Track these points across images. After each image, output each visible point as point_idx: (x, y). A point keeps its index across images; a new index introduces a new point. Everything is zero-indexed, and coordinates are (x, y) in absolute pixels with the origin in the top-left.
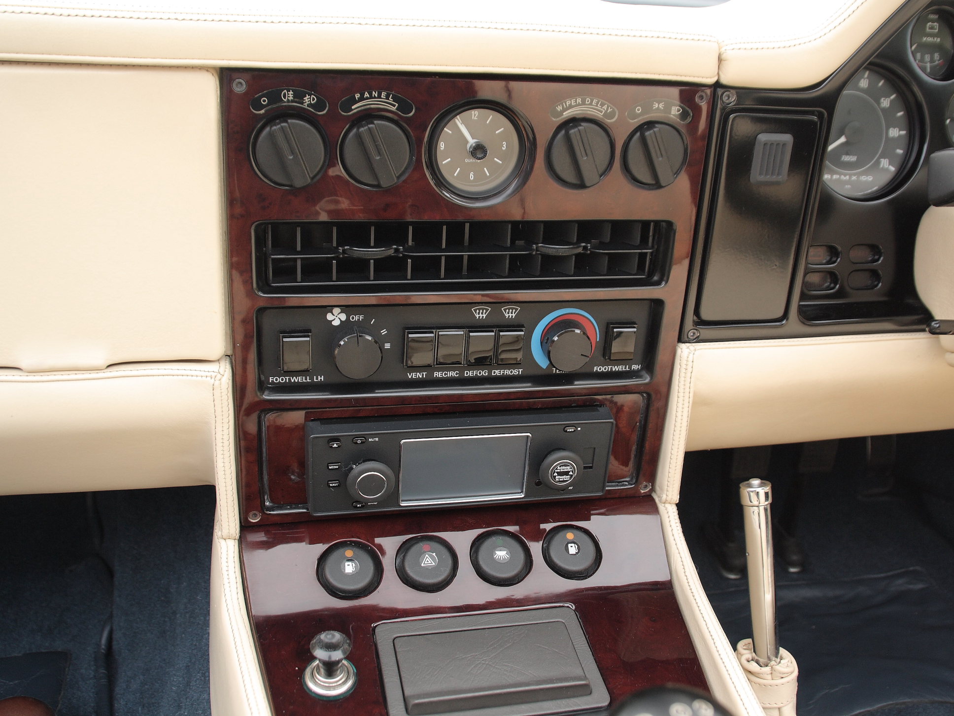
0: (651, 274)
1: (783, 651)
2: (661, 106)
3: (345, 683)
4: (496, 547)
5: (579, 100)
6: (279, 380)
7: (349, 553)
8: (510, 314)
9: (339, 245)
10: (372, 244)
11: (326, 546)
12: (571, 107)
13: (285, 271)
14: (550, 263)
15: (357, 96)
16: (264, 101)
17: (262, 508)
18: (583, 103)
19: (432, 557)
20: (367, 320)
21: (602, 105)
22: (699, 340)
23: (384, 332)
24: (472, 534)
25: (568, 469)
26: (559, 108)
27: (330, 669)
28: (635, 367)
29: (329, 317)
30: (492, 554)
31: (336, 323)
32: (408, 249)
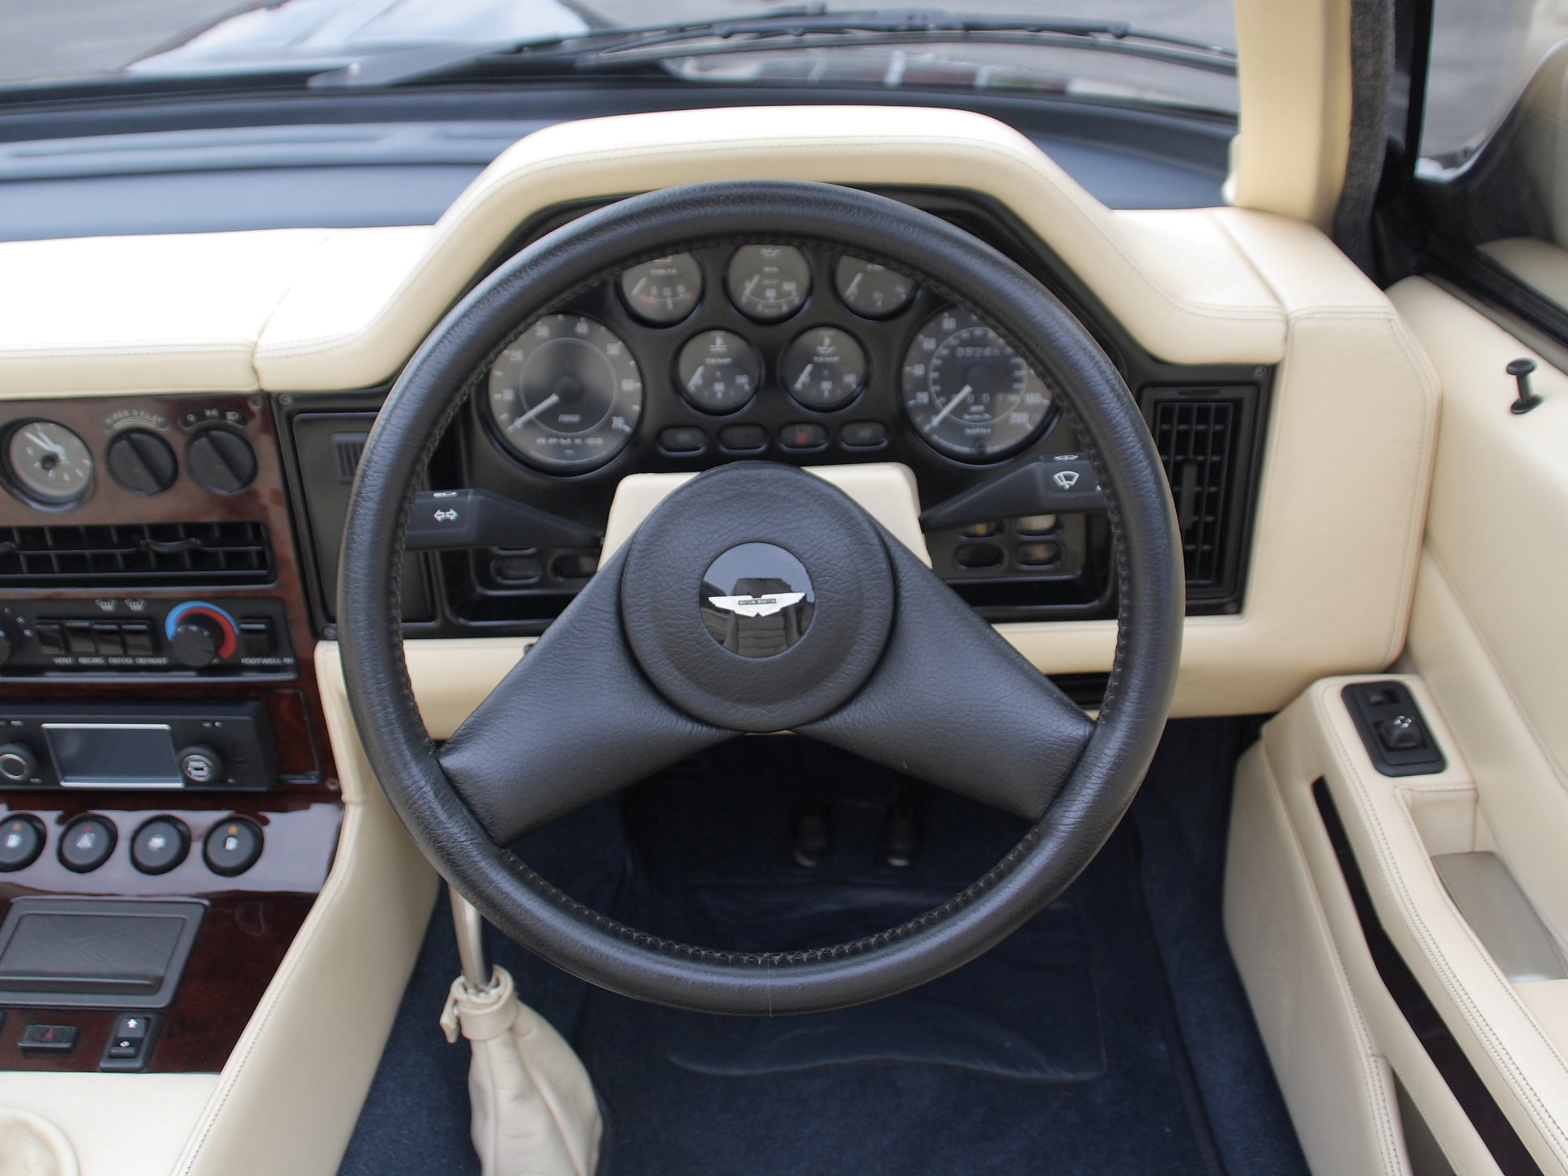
0: (270, 572)
2: (215, 413)
7: (17, 827)
8: (137, 607)
12: (119, 419)
14: (164, 561)
18: (131, 415)
19: (90, 838)
21: (151, 415)
23: (21, 621)
25: (201, 764)
26: (109, 421)
28: (285, 661)
32: (21, 548)
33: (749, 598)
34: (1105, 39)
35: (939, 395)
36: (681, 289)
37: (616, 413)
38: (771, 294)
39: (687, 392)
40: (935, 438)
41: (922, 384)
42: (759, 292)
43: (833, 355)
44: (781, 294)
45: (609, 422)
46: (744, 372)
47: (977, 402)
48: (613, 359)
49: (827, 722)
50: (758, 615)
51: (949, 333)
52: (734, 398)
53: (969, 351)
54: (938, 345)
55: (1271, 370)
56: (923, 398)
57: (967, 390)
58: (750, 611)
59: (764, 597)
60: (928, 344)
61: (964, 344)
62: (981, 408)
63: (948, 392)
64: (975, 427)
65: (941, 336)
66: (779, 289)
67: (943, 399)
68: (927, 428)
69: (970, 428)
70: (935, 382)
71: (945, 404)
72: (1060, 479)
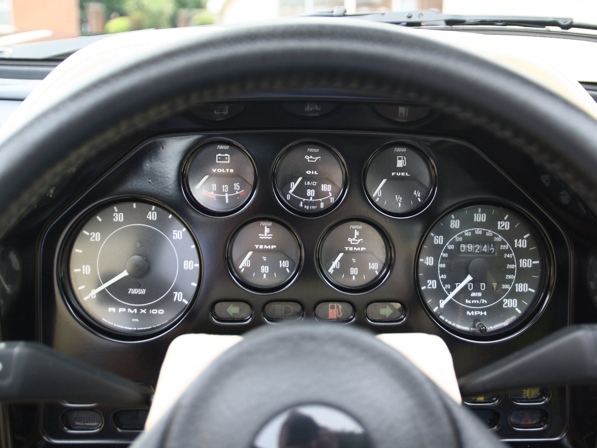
35: (445, 282)
36: (237, 186)
37: (176, 289)
38: (311, 193)
39: (238, 271)
40: (442, 317)
41: (432, 273)
42: (301, 191)
43: (360, 245)
44: (320, 194)
45: (171, 295)
46: (287, 258)
47: (477, 289)
48: (176, 242)
51: (455, 231)
52: (276, 280)
53: (470, 247)
54: (446, 241)
56: (432, 284)
57: (469, 278)
60: (438, 240)
61: (466, 241)
62: (480, 294)
63: (453, 281)
64: (474, 310)
65: (448, 234)
66: (318, 189)
67: (448, 286)
68: (435, 310)
69: (471, 310)
70: (443, 271)
71: (450, 291)
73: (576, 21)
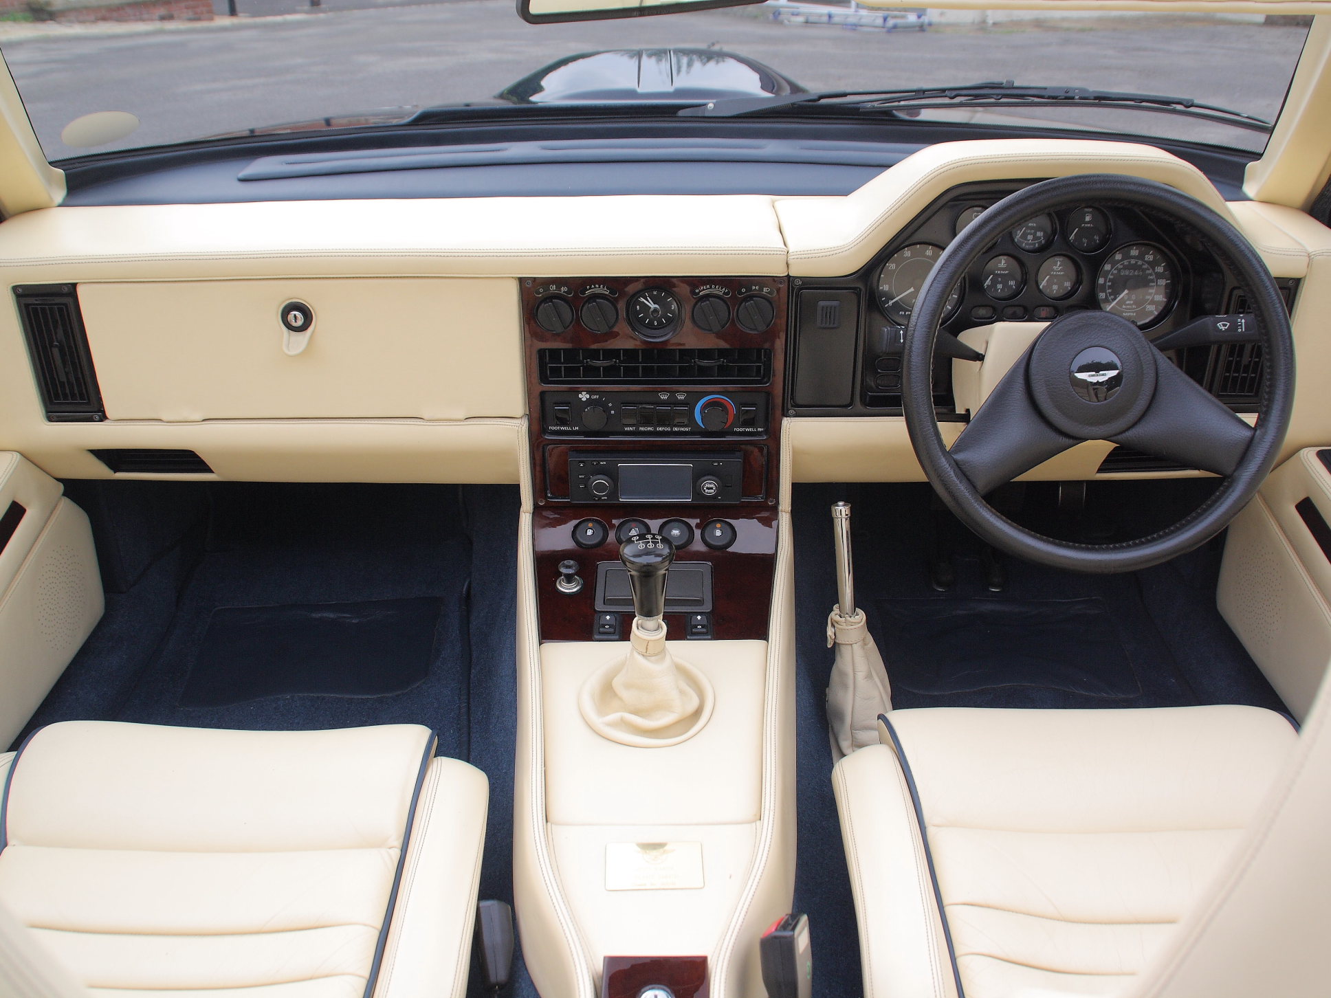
0: (764, 378)
1: (858, 610)
2: (757, 288)
3: (575, 587)
4: (674, 528)
5: (708, 286)
6: (555, 428)
7: (590, 525)
8: (681, 397)
9: (583, 359)
10: (601, 359)
11: (578, 521)
12: (704, 290)
13: (555, 371)
14: (703, 371)
15: (588, 287)
16: (541, 290)
17: (546, 497)
18: (711, 287)
19: (636, 530)
20: (600, 398)
21: (722, 288)
22: (797, 415)
23: (610, 405)
24: (660, 521)
25: (712, 486)
26: (697, 291)
27: (569, 579)
28: (760, 429)
29: (580, 396)
30: (671, 531)
31: (584, 399)
32: (621, 362)
33: (1094, 373)
34: (1179, 107)
35: (1111, 294)
38: (1030, 237)
39: (983, 287)
41: (1103, 289)
42: (1024, 236)
43: (1060, 271)
44: (1035, 238)
46: (1014, 279)
47: (1130, 299)
49: (1124, 435)
50: (1098, 381)
51: (1118, 262)
52: (1006, 293)
53: (1127, 273)
54: (1112, 268)
55: (1297, 282)
56: (1103, 295)
57: (1125, 293)
58: (1094, 380)
59: (1101, 372)
60: (1108, 267)
61: (1125, 268)
62: (1132, 302)
63: (1116, 293)
64: (1128, 312)
65: (1114, 264)
66: (1034, 235)
67: (1112, 297)
69: (1126, 312)
70: (1110, 288)
71: (1114, 299)
72: (1220, 325)
73: (1196, 102)
